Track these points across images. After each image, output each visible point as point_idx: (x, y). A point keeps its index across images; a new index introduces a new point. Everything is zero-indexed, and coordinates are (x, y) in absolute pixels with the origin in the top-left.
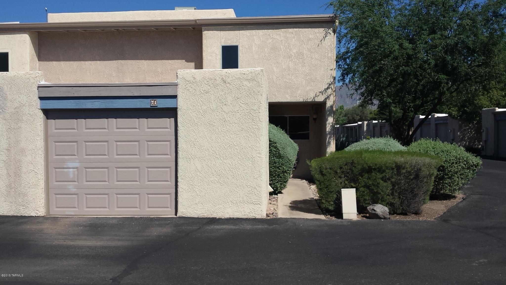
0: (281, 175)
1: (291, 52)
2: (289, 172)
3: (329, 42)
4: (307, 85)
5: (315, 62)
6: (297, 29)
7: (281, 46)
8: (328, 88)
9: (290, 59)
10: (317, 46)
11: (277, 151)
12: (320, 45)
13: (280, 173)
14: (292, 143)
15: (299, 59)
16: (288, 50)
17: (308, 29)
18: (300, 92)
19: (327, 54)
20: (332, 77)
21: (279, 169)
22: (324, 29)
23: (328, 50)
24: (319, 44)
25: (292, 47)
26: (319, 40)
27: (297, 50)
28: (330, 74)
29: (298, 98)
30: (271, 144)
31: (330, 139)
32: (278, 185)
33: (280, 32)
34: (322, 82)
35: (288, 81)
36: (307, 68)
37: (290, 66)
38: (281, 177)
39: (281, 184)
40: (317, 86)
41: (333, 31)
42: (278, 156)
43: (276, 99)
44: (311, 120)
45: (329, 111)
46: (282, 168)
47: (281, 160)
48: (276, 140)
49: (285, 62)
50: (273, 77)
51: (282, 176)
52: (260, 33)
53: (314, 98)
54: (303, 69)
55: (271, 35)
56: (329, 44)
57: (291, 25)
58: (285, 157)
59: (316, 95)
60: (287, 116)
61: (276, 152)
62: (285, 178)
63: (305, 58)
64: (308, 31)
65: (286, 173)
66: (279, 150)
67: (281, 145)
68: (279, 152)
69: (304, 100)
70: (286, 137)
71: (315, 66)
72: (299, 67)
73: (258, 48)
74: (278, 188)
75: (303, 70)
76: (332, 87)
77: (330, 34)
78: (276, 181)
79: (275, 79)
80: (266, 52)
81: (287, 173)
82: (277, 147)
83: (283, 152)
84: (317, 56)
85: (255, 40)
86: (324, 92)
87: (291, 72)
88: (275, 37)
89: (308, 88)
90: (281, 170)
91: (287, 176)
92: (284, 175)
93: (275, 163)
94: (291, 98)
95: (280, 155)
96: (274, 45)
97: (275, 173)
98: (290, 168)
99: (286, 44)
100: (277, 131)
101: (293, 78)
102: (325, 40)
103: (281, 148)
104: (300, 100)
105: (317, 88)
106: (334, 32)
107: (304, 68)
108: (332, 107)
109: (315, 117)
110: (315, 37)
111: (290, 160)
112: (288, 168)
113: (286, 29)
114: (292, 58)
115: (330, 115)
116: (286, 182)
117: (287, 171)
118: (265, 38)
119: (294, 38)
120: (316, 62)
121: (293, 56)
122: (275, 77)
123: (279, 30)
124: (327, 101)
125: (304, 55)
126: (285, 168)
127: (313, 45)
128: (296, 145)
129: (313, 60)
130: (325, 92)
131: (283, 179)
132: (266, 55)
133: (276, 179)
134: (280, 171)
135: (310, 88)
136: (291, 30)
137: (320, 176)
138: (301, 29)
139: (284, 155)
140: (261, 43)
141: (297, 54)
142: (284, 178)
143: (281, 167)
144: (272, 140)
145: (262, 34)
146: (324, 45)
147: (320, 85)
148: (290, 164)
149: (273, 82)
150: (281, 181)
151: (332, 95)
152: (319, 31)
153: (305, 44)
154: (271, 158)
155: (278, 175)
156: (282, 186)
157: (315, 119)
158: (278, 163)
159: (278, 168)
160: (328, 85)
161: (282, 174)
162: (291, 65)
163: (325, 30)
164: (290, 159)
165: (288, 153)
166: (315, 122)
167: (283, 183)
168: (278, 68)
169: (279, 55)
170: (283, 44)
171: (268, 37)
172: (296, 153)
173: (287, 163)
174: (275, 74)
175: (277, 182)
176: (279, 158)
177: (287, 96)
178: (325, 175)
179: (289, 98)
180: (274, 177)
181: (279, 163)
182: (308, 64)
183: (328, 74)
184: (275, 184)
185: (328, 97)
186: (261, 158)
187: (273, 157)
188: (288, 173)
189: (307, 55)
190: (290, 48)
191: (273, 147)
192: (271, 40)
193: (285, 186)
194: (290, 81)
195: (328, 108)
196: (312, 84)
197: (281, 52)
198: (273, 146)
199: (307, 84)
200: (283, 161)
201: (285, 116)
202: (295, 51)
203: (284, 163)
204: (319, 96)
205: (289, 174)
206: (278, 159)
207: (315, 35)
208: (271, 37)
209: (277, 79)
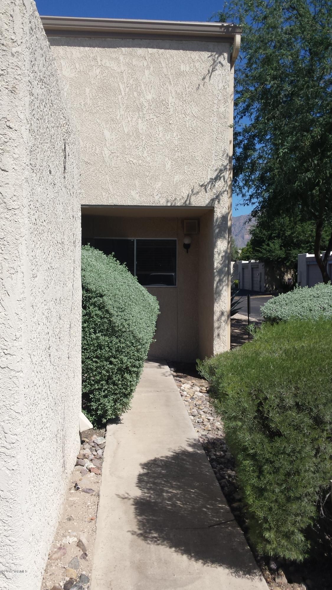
0: (114, 379)
1: (141, 99)
2: (135, 369)
3: (221, 81)
4: (174, 171)
5: (192, 122)
6: (155, 50)
7: (120, 83)
8: (218, 178)
9: (140, 113)
10: (195, 88)
11: (104, 318)
12: (201, 86)
13: (113, 373)
14: (144, 295)
15: (159, 115)
16: (135, 93)
17: (178, 51)
18: (160, 185)
19: (216, 106)
20: (225, 155)
21: (111, 363)
22: (209, 54)
23: (219, 98)
24: (199, 85)
25: (143, 87)
26: (200, 77)
27: (154, 96)
28: (223, 149)
29: (157, 198)
30: (90, 298)
31: (220, 285)
32: (107, 404)
33: (117, 55)
34: (206, 165)
35: (135, 161)
36: (175, 134)
37: (140, 129)
38: (114, 384)
39: (115, 401)
40: (195, 174)
41: (229, 60)
42: (107, 330)
43: (109, 198)
44: (179, 250)
45: (219, 226)
46: (116, 360)
47: (115, 340)
48: (103, 287)
49: (129, 119)
50: (103, 152)
51: (119, 380)
52: (74, 53)
53: (189, 198)
54: (166, 136)
55: (99, 60)
56: (221, 85)
57: (141, 39)
58: (125, 332)
59: (192, 191)
60: (133, 238)
61: (101, 318)
62: (126, 387)
63: (171, 112)
64: (178, 56)
65: (127, 373)
66: (111, 315)
67: (115, 301)
68: (110, 320)
69: (168, 202)
70: (130, 279)
71: (192, 131)
72: (158, 133)
73: (71, 85)
74: (107, 410)
75: (168, 138)
76: (226, 177)
77: (222, 65)
78: (103, 394)
79: (107, 155)
80: (88, 96)
81: (130, 373)
82: (104, 307)
83: (122, 319)
84: (195, 110)
85: (63, 69)
86: (209, 187)
87: (141, 143)
88: (108, 64)
89: (177, 176)
90: (115, 365)
91: (131, 382)
92: (122, 377)
93: (100, 347)
94: (142, 199)
95: (113, 328)
96: (105, 81)
97: (100, 373)
98: (139, 360)
99: (131, 82)
100: (107, 264)
101: (145, 154)
102: (212, 76)
103: (115, 309)
104: (161, 203)
105: (196, 177)
106: (231, 61)
107: (169, 136)
108: (224, 218)
109: (187, 241)
110: (191, 70)
111: (138, 340)
112: (134, 361)
113: (131, 49)
114: (145, 113)
115: (220, 235)
116: (127, 394)
117: (130, 368)
118: (86, 65)
119: (148, 68)
120: (195, 124)
121: (147, 108)
122: (106, 152)
123: (116, 50)
124: (216, 206)
125: (170, 106)
126: (125, 359)
127: (187, 86)
128: (152, 300)
129: (188, 118)
130: (211, 186)
131: (121, 389)
132: (89, 101)
133: (102, 388)
134: (112, 369)
135: (182, 177)
136: (140, 51)
137: (259, 437)
138: (163, 50)
139: (124, 326)
140: (77, 76)
141: (154, 104)
142: (122, 386)
143: (115, 358)
144: (92, 287)
145: (79, 56)
146: (210, 88)
147: (201, 173)
148: (138, 351)
149: (104, 161)
150: (116, 394)
151: (226, 193)
152: (200, 57)
153: (172, 83)
154: (90, 334)
155: (106, 377)
156: (118, 405)
157: (187, 247)
158: (107, 348)
159: (107, 359)
160: (218, 171)
161: (119, 376)
162: (142, 126)
163: (212, 55)
164: (140, 336)
165: (134, 321)
166: (187, 252)
167: (121, 397)
168: (114, 133)
169: (116, 105)
170: (125, 81)
171: (93, 63)
172: (154, 318)
173: (130, 347)
174: (108, 145)
175: (105, 396)
176: (110, 336)
177: (133, 193)
178: (279, 434)
179: (137, 197)
180: (98, 382)
181: (109, 348)
182: (176, 127)
183: (219, 151)
184: (99, 400)
185: (218, 197)
186: (13, 373)
187: (95, 333)
188: (134, 372)
189: (176, 106)
190: (139, 88)
191: (95, 306)
192: (98, 71)
193: (125, 405)
194: (140, 161)
195: (217, 221)
196: (185, 169)
197: (120, 97)
198: (94, 304)
199: (174, 169)
200: (120, 341)
201: (129, 238)
202: (149, 97)
203: (123, 348)
204: (200, 194)
205: (137, 376)
206: (107, 338)
207: (192, 65)
208: (99, 64)
209: (111, 157)
